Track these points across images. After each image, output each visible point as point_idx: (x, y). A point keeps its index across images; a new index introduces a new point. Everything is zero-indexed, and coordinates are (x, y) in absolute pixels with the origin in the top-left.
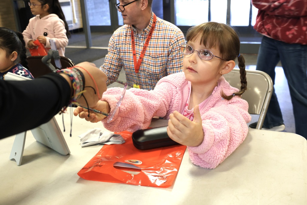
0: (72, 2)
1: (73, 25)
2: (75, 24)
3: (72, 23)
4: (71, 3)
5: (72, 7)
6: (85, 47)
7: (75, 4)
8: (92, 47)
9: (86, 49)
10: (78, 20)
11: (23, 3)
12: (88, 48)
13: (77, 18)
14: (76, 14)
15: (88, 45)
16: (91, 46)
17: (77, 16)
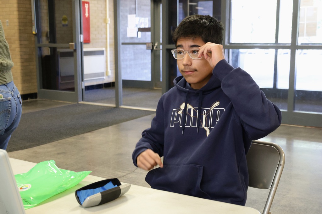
0: (107, 50)
1: (105, 78)
2: (107, 77)
3: (104, 76)
4: (105, 52)
5: (107, 56)
6: (114, 105)
7: (110, 54)
8: (122, 107)
9: (114, 108)
10: (111, 72)
11: (49, 50)
12: (117, 107)
13: (110, 69)
14: (110, 65)
15: (117, 103)
16: (121, 105)
17: (110, 67)
